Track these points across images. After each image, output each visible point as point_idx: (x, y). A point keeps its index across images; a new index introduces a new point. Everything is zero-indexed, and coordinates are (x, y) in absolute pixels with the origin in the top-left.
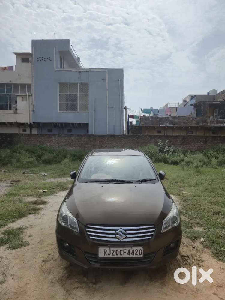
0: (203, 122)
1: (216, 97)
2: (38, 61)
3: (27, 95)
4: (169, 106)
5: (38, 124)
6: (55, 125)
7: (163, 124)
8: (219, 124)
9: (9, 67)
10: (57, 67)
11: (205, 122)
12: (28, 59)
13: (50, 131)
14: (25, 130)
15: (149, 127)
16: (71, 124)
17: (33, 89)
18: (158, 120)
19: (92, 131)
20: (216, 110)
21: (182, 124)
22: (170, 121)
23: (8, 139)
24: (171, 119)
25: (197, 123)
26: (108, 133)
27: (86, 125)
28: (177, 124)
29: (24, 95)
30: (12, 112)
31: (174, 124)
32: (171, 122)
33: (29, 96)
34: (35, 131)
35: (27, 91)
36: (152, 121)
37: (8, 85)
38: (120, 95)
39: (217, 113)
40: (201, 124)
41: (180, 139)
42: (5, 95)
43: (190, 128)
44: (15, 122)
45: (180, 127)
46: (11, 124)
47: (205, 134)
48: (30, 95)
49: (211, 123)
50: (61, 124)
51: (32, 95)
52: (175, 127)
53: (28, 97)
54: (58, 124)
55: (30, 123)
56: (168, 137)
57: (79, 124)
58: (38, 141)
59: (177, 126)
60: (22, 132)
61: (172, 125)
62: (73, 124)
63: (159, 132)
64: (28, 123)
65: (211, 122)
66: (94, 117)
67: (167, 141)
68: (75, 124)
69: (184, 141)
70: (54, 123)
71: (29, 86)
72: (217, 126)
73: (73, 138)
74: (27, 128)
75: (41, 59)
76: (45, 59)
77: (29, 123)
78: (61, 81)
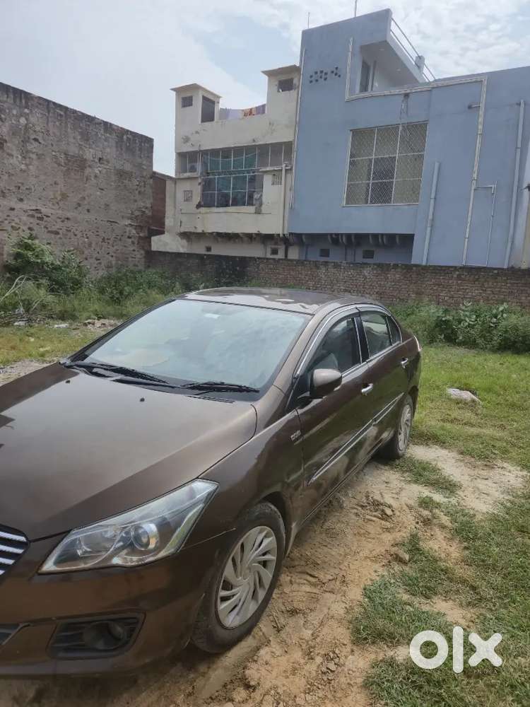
2: (311, 82)
3: (282, 170)
5: (299, 237)
6: (335, 239)
9: (256, 108)
10: (352, 91)
12: (291, 80)
13: (325, 253)
14: (275, 252)
16: (370, 237)
17: (295, 153)
19: (421, 255)
23: (238, 268)
26: (464, 263)
27: (407, 241)
29: (276, 169)
30: (252, 209)
33: (286, 170)
34: (294, 254)
35: (284, 161)
37: (249, 149)
38: (517, 148)
42: (243, 172)
44: (256, 232)
46: (251, 238)
48: (289, 168)
50: (349, 236)
51: (291, 169)
53: (284, 172)
54: (342, 237)
55: (284, 235)
57: (391, 237)
58: (290, 275)
60: (269, 256)
62: (375, 236)
64: (279, 235)
66: (430, 217)
68: (380, 237)
70: (331, 234)
71: (288, 146)
73: (366, 272)
74: (279, 247)
75: (319, 77)
76: (326, 74)
77: (281, 235)
78: (361, 126)
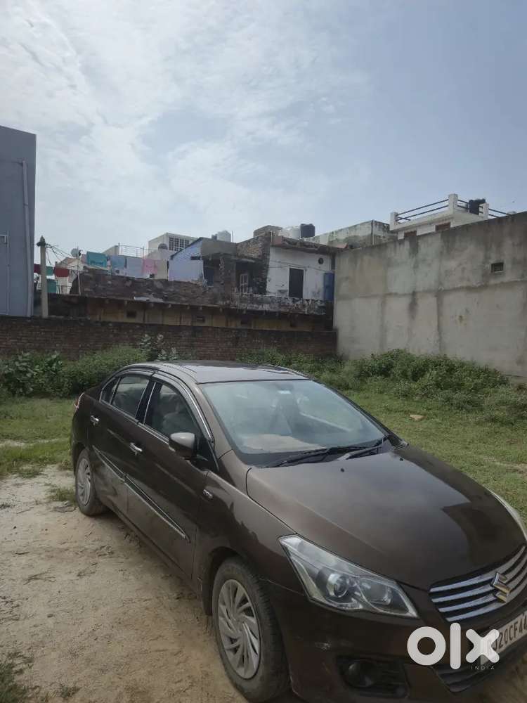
0: (224, 299)
1: (238, 247)
4: (122, 252)
7: (140, 296)
8: (255, 306)
11: (229, 299)
15: (107, 302)
18: (129, 284)
20: (243, 275)
21: (183, 299)
22: (157, 289)
24: (159, 285)
25: (214, 300)
28: (172, 300)
31: (166, 299)
32: (158, 293)
36: (112, 285)
39: (245, 282)
40: (221, 303)
41: (187, 334)
43: (201, 308)
45: (181, 305)
47: (227, 325)
49: (241, 302)
52: (170, 306)
56: (159, 328)
59: (174, 303)
61: (161, 301)
63: (131, 315)
65: (242, 300)
67: (160, 337)
69: (194, 338)
72: (250, 308)
